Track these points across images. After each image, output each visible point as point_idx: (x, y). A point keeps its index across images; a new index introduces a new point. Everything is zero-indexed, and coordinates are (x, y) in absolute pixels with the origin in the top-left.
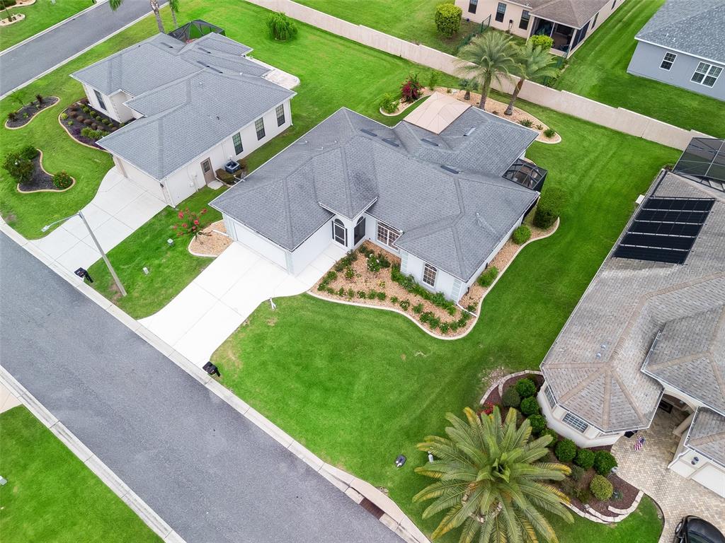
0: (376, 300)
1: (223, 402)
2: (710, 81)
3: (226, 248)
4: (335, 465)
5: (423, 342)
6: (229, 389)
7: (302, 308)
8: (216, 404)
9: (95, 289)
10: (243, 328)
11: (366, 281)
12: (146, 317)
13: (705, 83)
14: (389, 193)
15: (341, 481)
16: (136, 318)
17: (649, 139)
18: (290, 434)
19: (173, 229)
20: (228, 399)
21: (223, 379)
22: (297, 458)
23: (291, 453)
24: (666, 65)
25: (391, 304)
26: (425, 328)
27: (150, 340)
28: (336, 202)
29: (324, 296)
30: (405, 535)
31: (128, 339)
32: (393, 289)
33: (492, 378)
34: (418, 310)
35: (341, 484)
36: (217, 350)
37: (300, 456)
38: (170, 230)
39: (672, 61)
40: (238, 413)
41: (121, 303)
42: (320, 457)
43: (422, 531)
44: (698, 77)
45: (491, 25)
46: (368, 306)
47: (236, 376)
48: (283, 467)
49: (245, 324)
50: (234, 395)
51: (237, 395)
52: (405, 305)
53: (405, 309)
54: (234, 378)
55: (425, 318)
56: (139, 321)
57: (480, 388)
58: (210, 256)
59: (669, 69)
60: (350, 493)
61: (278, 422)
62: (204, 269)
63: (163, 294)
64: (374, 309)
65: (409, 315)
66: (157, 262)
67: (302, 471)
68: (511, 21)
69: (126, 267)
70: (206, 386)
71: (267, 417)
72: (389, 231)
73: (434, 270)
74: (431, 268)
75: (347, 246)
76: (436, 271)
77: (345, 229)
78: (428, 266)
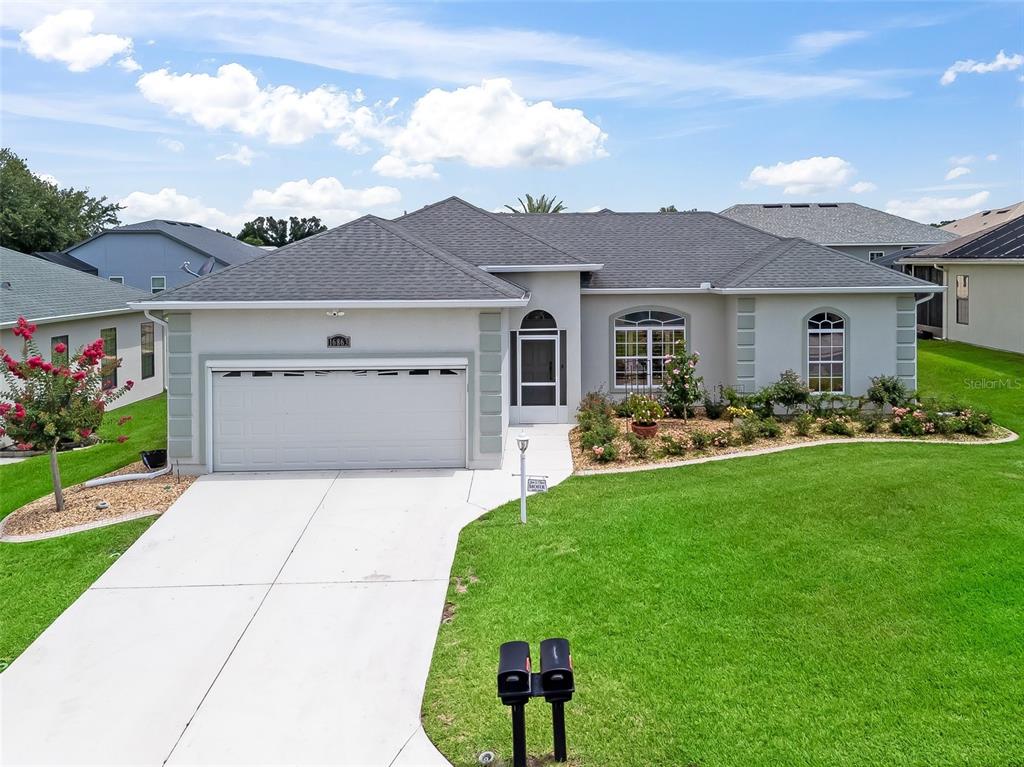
25: (806, 439)
58: (128, 518)
64: (792, 450)
65: (871, 438)
72: (650, 330)
73: (836, 326)
74: (826, 326)
75: (563, 402)
76: (840, 325)
77: (557, 338)
78: (817, 327)
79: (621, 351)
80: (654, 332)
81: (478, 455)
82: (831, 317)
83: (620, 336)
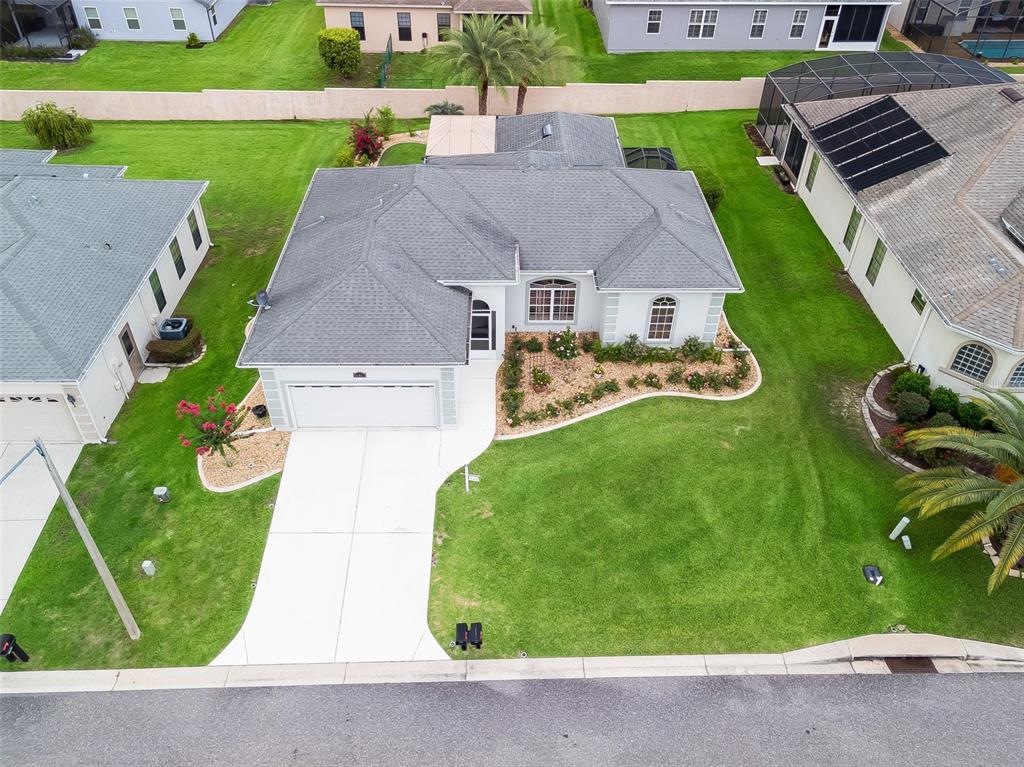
0: (609, 397)
1: (530, 682)
2: (709, 31)
3: (286, 449)
4: (801, 647)
5: (726, 413)
6: (516, 656)
7: (512, 463)
8: (520, 694)
9: (46, 669)
10: (441, 550)
11: (566, 381)
12: (223, 646)
13: (704, 35)
14: (529, 230)
15: (833, 661)
16: (204, 661)
17: (695, 110)
18: (691, 652)
19: (136, 476)
20: (532, 673)
21: (492, 647)
22: (739, 678)
23: (722, 677)
24: (653, 28)
25: (633, 391)
26: (708, 395)
27: (273, 680)
28: (469, 268)
29: (527, 431)
30: (989, 666)
31: (224, 708)
32: (615, 372)
33: (849, 406)
34: (674, 378)
35: (837, 665)
36: (430, 611)
37: (739, 672)
38: (130, 480)
39: (659, 19)
40: (572, 682)
41: (141, 655)
42: (769, 651)
43: (1000, 642)
44: (694, 31)
45: (395, 49)
46: (605, 410)
47: (508, 628)
48: (734, 704)
49: (440, 542)
50: (534, 660)
51: (539, 656)
52: (651, 382)
53: (658, 386)
54: (506, 634)
55: (696, 383)
56: (216, 662)
57: (852, 425)
58: (267, 475)
59: (657, 32)
60: (861, 668)
61: (652, 646)
62: (274, 502)
63: (224, 589)
64: (620, 409)
65: (671, 391)
66: (155, 543)
67: (767, 689)
68: (425, 35)
69: (86, 590)
70: (470, 679)
71: (626, 653)
72: (553, 290)
73: (670, 305)
74: (665, 304)
75: (494, 348)
76: (674, 304)
77: (490, 315)
78: (658, 304)
79: (533, 301)
80: (556, 291)
81: (442, 423)
82: (669, 299)
83: (533, 293)
